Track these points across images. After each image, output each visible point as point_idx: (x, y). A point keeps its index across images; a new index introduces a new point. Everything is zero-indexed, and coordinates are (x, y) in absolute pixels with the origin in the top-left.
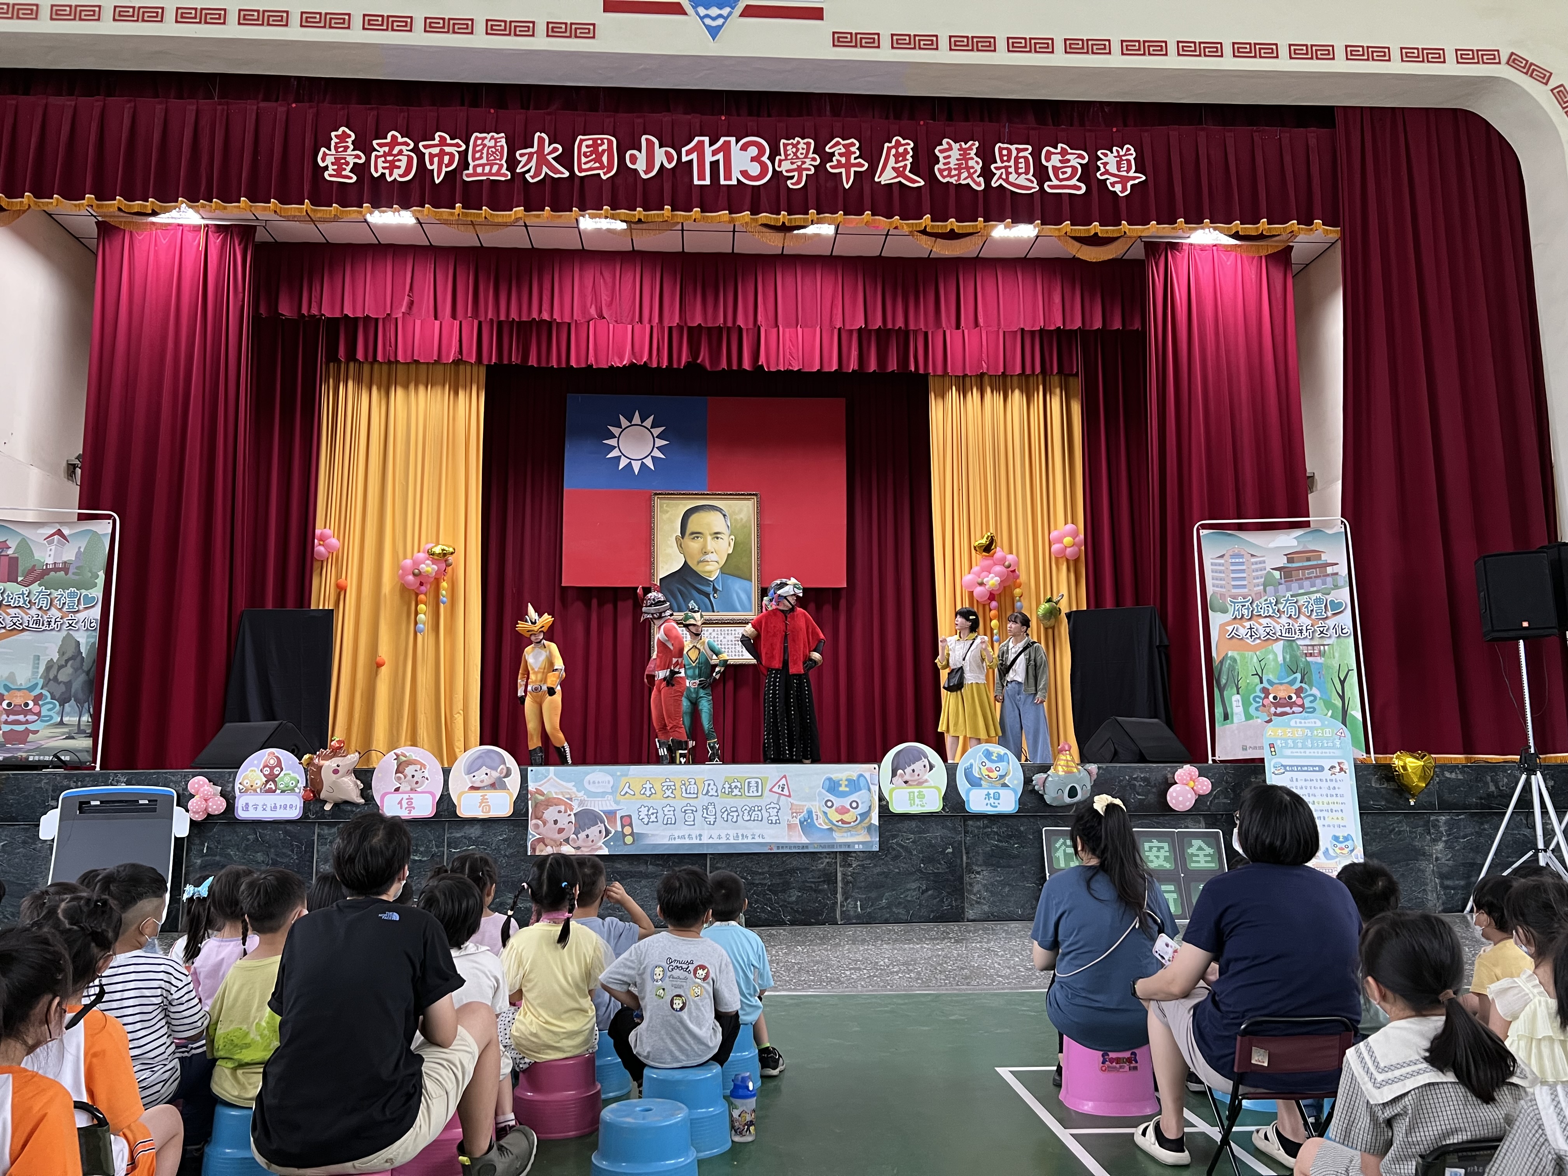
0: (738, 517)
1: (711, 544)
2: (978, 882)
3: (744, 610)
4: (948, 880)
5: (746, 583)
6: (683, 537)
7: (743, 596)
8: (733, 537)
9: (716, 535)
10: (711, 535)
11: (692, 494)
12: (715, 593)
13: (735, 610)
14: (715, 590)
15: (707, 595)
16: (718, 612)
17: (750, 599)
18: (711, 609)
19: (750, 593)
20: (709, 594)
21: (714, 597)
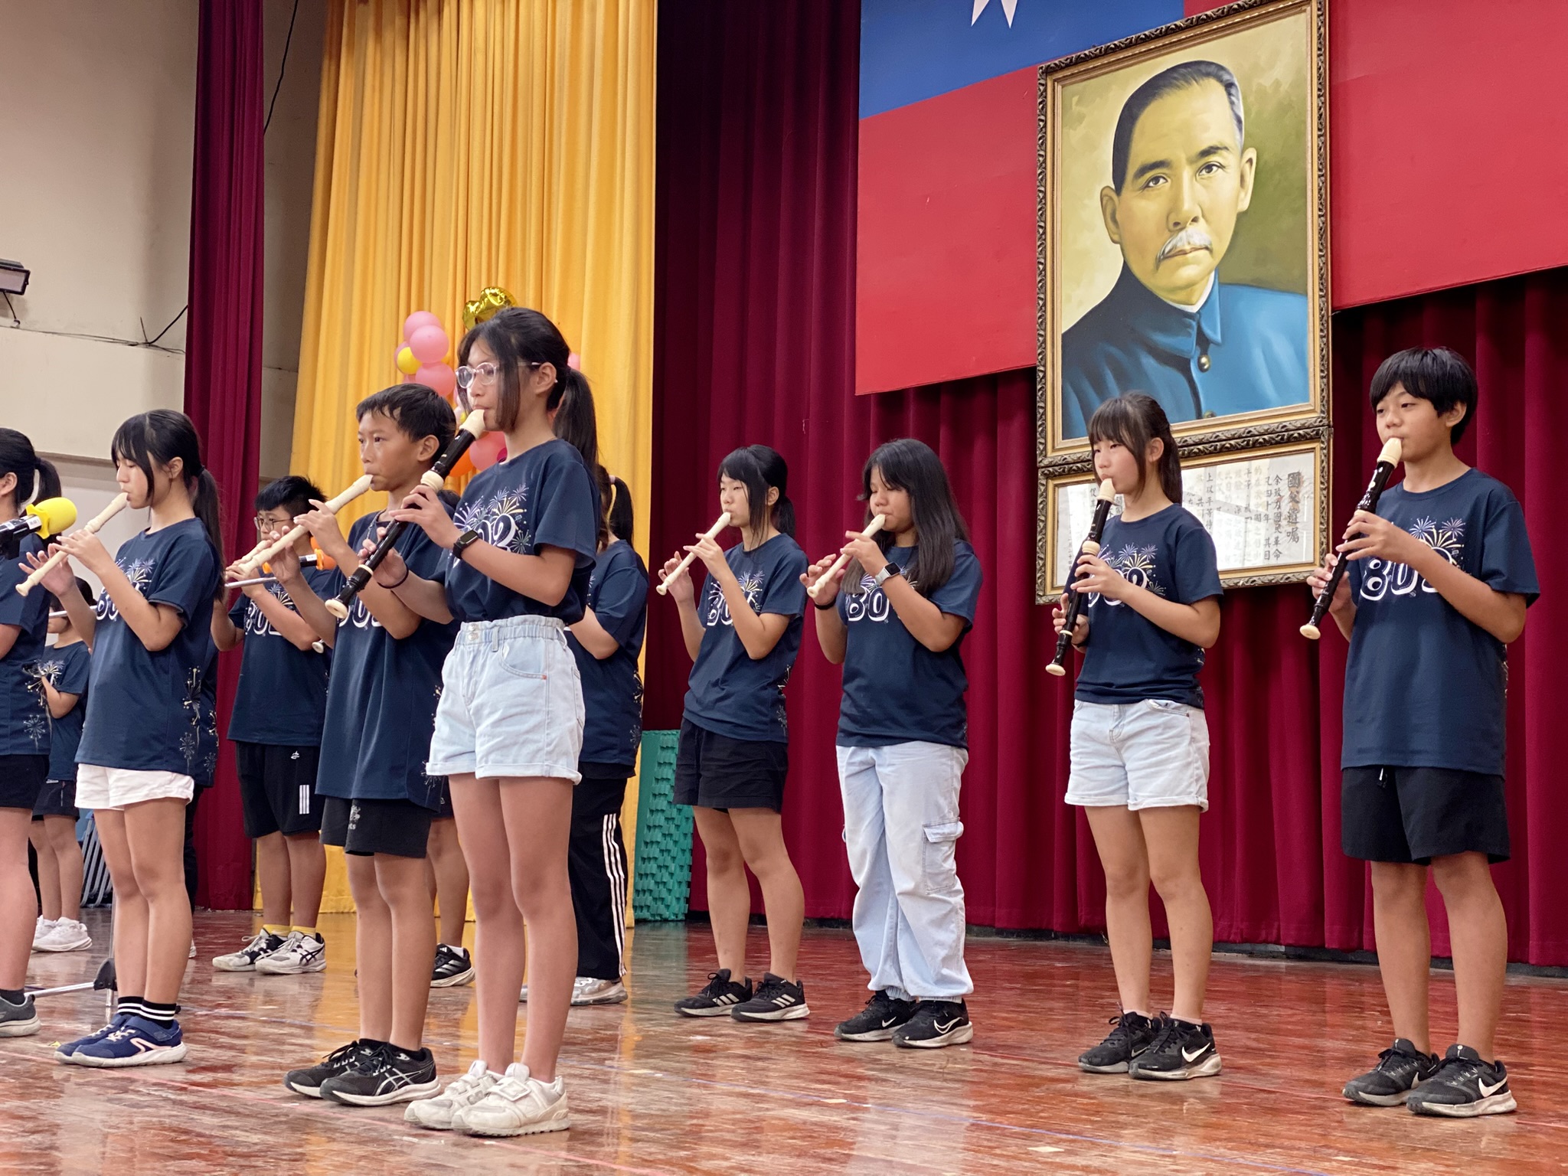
0: (1267, 81)
1: (1192, 191)
3: (1287, 392)
5: (1290, 301)
6: (1118, 190)
7: (1283, 350)
8: (1251, 153)
9: (1206, 160)
10: (1191, 162)
11: (1141, 41)
12: (1204, 352)
13: (1257, 401)
14: (1203, 342)
15: (1182, 365)
16: (1212, 415)
17: (1301, 356)
18: (1193, 411)
19: (1305, 336)
20: (1188, 361)
21: (1201, 367)
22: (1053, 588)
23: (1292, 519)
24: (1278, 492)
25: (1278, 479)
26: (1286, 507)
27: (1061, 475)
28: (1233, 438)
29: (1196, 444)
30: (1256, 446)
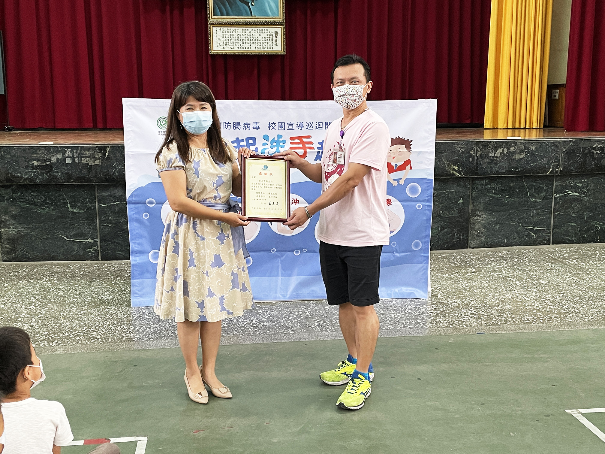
2: (479, 222)
3: (273, 14)
4: (458, 221)
12: (253, 2)
13: (268, 15)
15: (247, 4)
16: (255, 16)
17: (277, 7)
18: (250, 14)
19: (278, 3)
20: (249, 3)
21: (252, 5)
22: (213, 51)
23: (276, 41)
24: (272, 35)
25: (272, 32)
26: (274, 38)
27: (214, 24)
28: (263, 22)
29: (253, 22)
30: (268, 25)
